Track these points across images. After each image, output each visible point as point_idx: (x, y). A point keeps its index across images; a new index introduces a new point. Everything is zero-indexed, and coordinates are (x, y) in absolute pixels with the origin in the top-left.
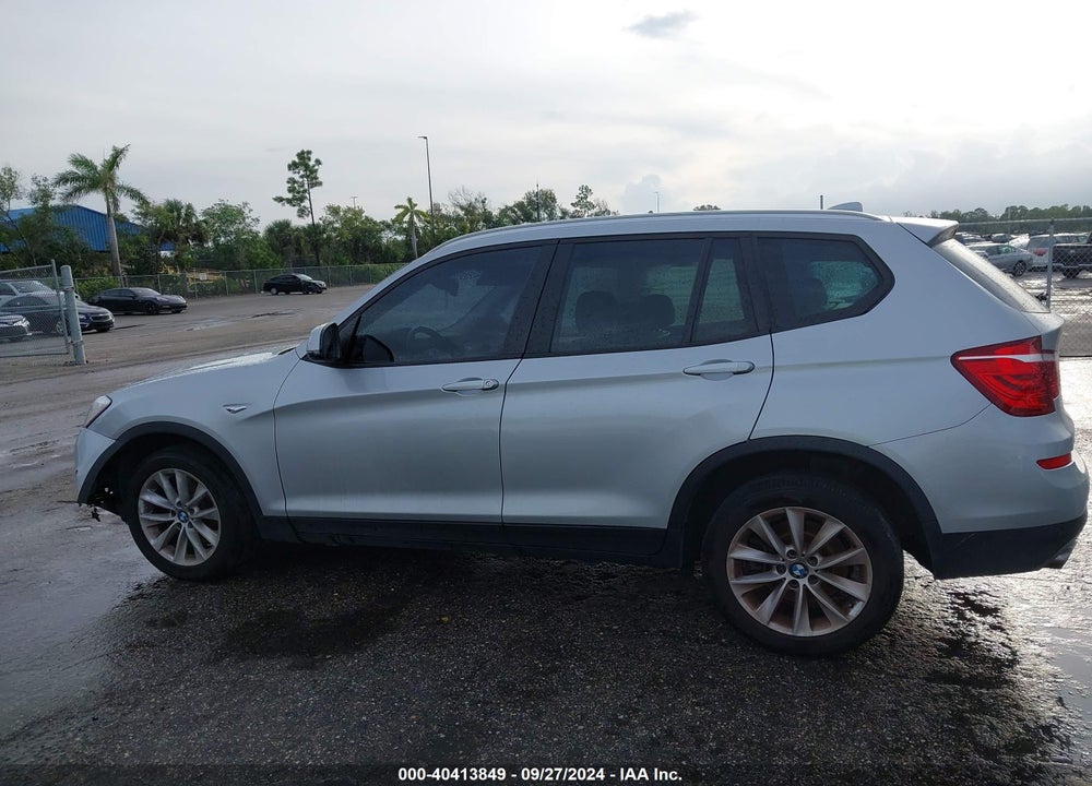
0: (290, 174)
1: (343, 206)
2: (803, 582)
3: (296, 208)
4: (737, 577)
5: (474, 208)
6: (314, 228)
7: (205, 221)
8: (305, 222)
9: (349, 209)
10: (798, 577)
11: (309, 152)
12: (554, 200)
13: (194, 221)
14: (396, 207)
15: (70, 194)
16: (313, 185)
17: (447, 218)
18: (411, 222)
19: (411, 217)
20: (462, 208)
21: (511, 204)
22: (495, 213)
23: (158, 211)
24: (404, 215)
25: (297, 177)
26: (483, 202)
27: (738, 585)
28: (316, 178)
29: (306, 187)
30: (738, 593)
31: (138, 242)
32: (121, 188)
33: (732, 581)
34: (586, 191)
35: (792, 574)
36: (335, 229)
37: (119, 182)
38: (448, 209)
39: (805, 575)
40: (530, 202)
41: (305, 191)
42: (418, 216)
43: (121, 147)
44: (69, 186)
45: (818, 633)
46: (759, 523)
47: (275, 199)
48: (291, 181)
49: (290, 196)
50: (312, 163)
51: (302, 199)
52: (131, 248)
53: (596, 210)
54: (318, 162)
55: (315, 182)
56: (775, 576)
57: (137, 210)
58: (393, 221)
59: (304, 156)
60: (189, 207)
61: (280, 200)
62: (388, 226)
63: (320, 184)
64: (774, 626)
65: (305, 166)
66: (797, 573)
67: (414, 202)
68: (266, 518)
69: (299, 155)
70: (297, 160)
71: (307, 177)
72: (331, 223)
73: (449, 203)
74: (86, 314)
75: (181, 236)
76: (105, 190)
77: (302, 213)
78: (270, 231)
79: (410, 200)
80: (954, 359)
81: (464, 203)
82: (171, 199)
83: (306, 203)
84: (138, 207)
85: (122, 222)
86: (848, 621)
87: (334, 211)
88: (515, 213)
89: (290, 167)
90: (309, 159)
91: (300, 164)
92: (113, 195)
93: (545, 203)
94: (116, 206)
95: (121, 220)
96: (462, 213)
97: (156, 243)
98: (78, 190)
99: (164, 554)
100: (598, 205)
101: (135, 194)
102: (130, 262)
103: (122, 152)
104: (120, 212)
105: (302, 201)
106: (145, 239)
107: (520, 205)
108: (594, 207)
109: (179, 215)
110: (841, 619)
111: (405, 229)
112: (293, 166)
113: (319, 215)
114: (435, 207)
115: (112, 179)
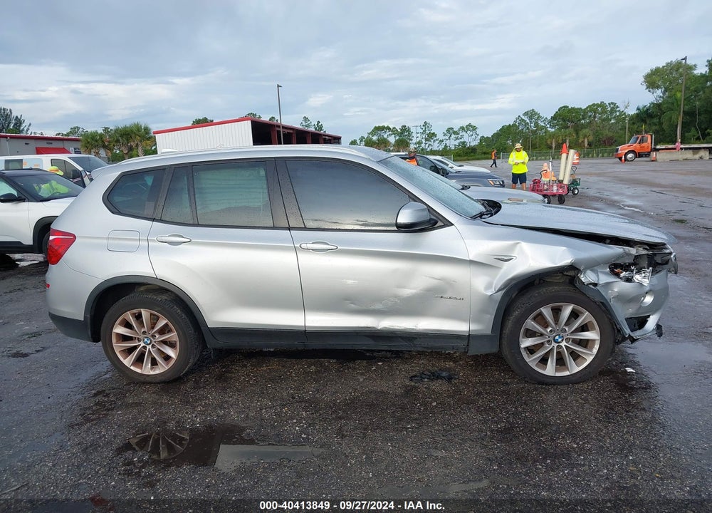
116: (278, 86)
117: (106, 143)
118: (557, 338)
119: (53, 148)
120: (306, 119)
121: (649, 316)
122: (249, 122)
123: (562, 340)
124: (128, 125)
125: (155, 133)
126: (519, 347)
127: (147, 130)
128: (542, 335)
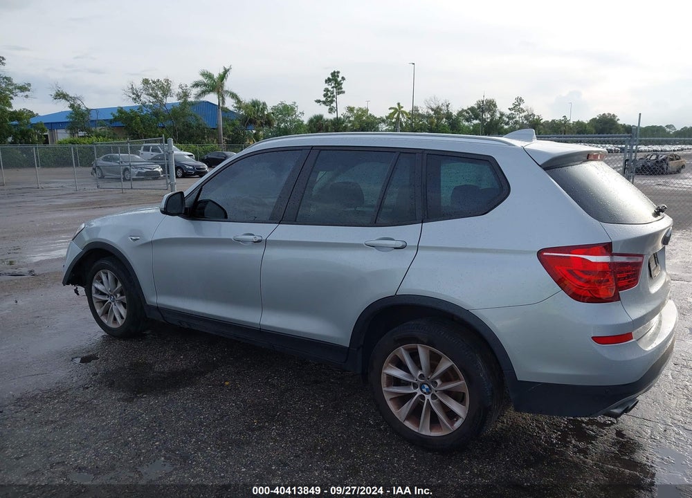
0: (326, 86)
1: (357, 107)
2: (428, 397)
3: (328, 107)
4: (388, 386)
5: (441, 110)
6: (337, 119)
7: (273, 113)
8: (332, 116)
9: (360, 108)
10: (425, 393)
11: (338, 72)
12: (495, 106)
13: (266, 113)
14: (390, 109)
15: (200, 95)
16: (339, 93)
17: (422, 116)
18: (398, 118)
19: (398, 115)
20: (432, 110)
21: (466, 108)
22: (455, 113)
23: (247, 106)
24: (394, 113)
25: (330, 88)
26: (447, 106)
27: (388, 392)
28: (341, 88)
29: (335, 93)
30: (387, 397)
31: (234, 125)
32: (227, 92)
33: (385, 389)
34: (520, 100)
35: (422, 391)
36: (350, 122)
37: (226, 88)
38: (423, 110)
39: (429, 393)
40: (479, 107)
41: (334, 96)
42: (402, 114)
43: (227, 68)
44: (199, 90)
45: (434, 434)
46: (402, 352)
47: (316, 101)
48: (326, 90)
49: (324, 99)
50: (339, 79)
51: (332, 102)
52: (230, 128)
53: (526, 113)
54: (343, 78)
55: (340, 92)
56: (411, 390)
57: (235, 105)
58: (387, 118)
59: (335, 75)
60: (264, 104)
61: (318, 101)
62: (383, 121)
63: (344, 92)
64: (408, 424)
65: (335, 80)
66: (424, 390)
67: (401, 105)
68: (148, 305)
69: (332, 74)
70: (331, 77)
71: (336, 87)
72: (349, 117)
73: (425, 107)
74: (193, 166)
75: (258, 122)
76: (218, 92)
77: (331, 110)
78: (311, 121)
79: (399, 104)
80: (540, 254)
81: (434, 106)
82: (254, 99)
83: (334, 105)
84: (236, 103)
85: (226, 112)
86: (453, 430)
87: (351, 109)
88: (469, 113)
89: (326, 81)
90: (338, 76)
91: (333, 80)
92: (222, 97)
93: (489, 108)
94: (223, 102)
95: (226, 111)
96: (432, 113)
97: (244, 125)
98: (204, 93)
99: (103, 318)
100: (527, 110)
101: (234, 96)
102: (229, 137)
103: (228, 70)
104: (226, 106)
105: (332, 103)
106: (238, 123)
107: (472, 109)
108: (524, 111)
109: (258, 109)
110: (448, 428)
111: (394, 123)
112: (328, 81)
113: (342, 112)
114: (415, 109)
115: (222, 87)
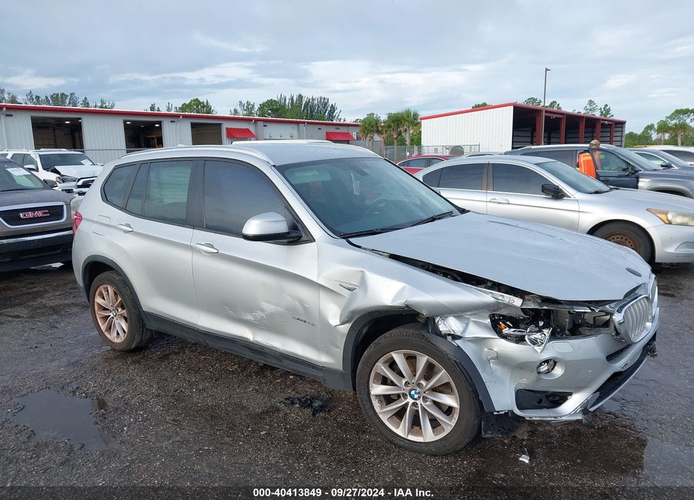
116: (547, 70)
117: (380, 129)
118: (413, 392)
119: (339, 133)
120: (591, 102)
121: (571, 394)
122: (512, 107)
123: (419, 397)
124: (400, 112)
125: (422, 119)
126: (369, 393)
127: (416, 116)
128: (392, 384)
